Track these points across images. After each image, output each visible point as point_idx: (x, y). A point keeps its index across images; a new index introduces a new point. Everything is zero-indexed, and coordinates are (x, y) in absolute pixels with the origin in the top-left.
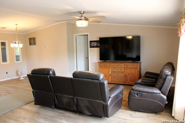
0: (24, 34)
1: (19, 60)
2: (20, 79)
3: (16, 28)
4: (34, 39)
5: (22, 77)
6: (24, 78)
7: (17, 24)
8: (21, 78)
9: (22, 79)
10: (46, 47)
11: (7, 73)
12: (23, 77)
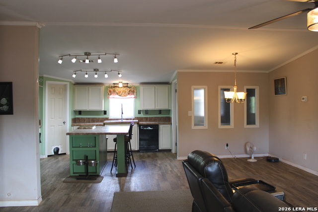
0: (267, 72)
1: (254, 123)
2: (249, 160)
3: (235, 60)
4: (282, 81)
5: (253, 158)
6: (255, 161)
7: (236, 54)
8: (250, 158)
9: (252, 160)
10: (303, 99)
11: (227, 145)
12: (255, 158)
